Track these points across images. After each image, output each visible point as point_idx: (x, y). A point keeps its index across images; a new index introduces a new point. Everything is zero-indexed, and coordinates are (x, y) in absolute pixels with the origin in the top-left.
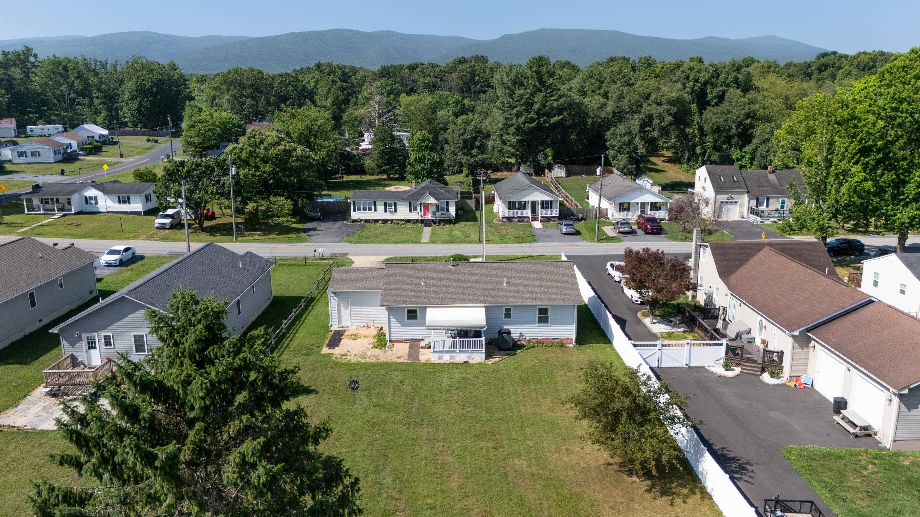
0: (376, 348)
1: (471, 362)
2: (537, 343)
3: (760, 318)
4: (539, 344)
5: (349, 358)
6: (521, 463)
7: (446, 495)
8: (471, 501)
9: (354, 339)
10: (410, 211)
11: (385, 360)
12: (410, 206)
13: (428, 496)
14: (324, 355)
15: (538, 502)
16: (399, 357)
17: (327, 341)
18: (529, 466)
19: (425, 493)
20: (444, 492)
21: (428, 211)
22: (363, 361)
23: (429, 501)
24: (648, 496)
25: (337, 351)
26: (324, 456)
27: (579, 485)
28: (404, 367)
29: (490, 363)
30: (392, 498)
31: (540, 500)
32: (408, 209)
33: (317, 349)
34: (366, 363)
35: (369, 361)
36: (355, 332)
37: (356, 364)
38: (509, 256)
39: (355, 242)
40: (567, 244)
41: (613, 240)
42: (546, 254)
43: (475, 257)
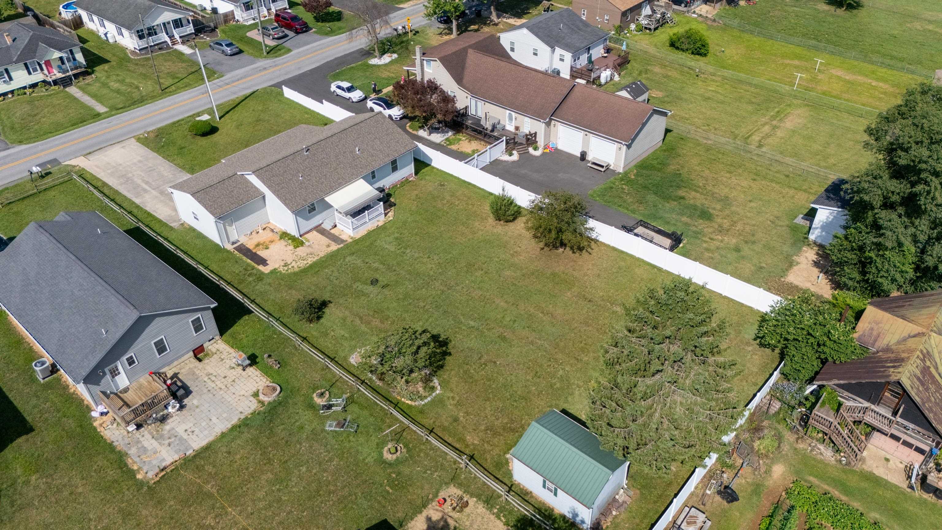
0: (298, 247)
1: (381, 224)
3: (508, 112)
4: (394, 187)
5: (294, 265)
9: (267, 248)
10: (30, 73)
11: (325, 254)
12: (27, 68)
14: (271, 273)
16: (329, 246)
17: (249, 261)
18: (515, 272)
21: (52, 67)
22: (310, 262)
23: (507, 319)
24: (577, 255)
25: (275, 265)
28: (347, 252)
29: (391, 218)
32: (26, 71)
33: (255, 271)
35: (314, 260)
36: (255, 243)
38: (226, 102)
39: (27, 139)
40: (253, 69)
41: (280, 50)
42: (255, 89)
43: (198, 114)
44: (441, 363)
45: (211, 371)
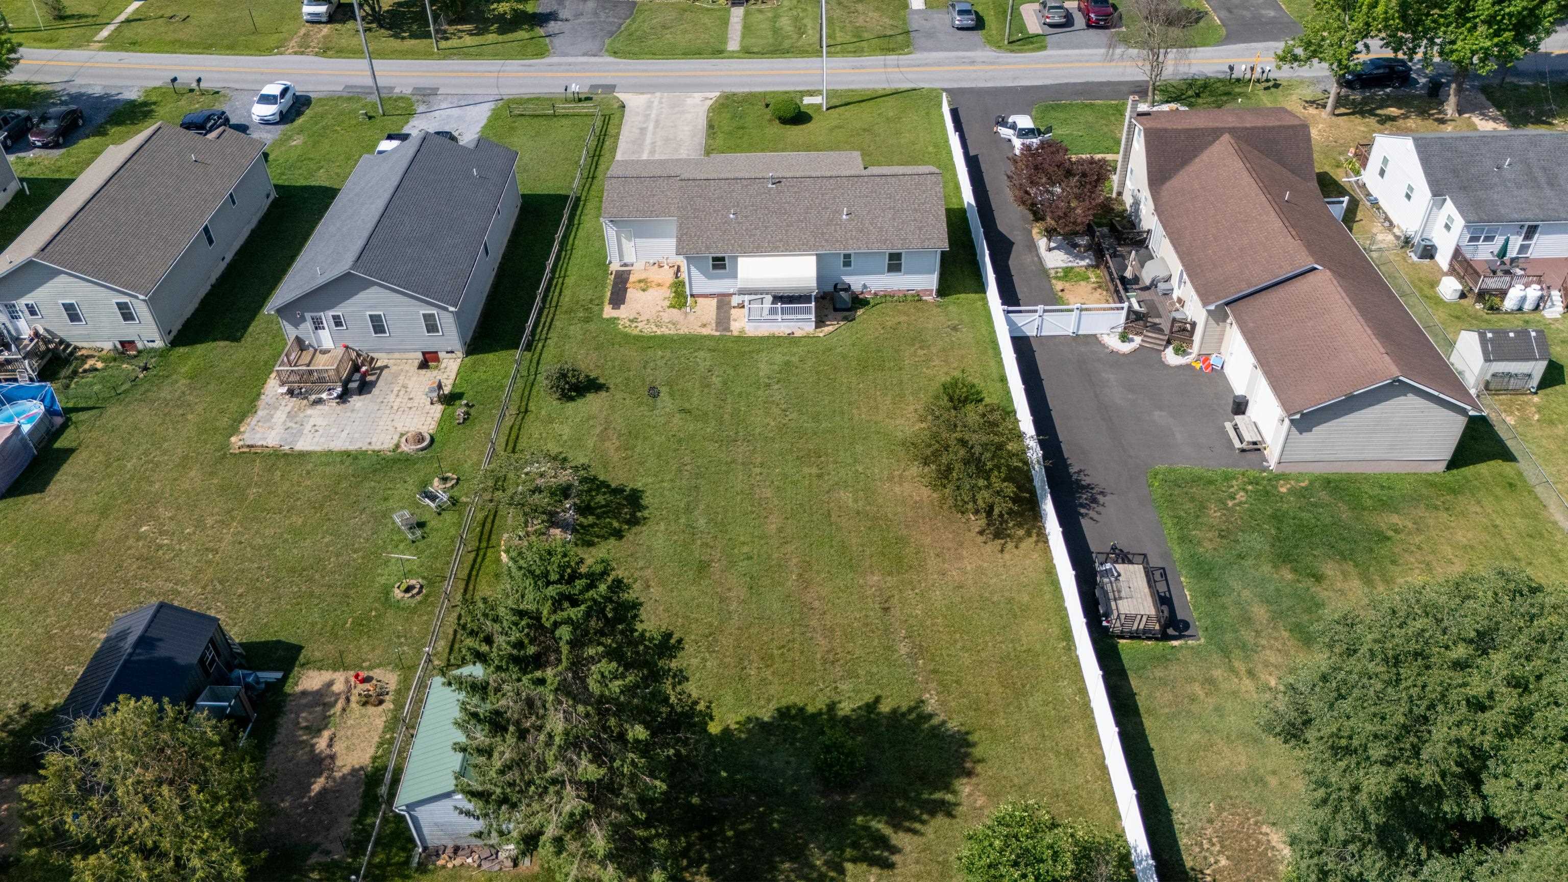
0: (674, 307)
1: (798, 333)
2: (885, 296)
4: (887, 297)
5: (640, 325)
6: (846, 497)
7: (762, 542)
8: (790, 548)
9: (644, 290)
11: (687, 332)
13: (743, 543)
14: (607, 320)
15: (861, 549)
16: (704, 326)
17: (609, 294)
18: (856, 501)
19: (742, 539)
20: (761, 538)
22: (659, 333)
23: (745, 549)
24: (981, 539)
25: (623, 313)
26: (628, 489)
27: (907, 526)
28: (712, 344)
29: (821, 335)
30: (707, 544)
31: (862, 546)
33: (597, 308)
34: (663, 336)
35: (667, 332)
36: (643, 277)
37: (651, 337)
38: (864, 90)
39: (624, 52)
40: (957, 58)
41: (1032, 43)
42: (921, 85)
43: (811, 93)
44: (596, 540)
45: (410, 386)
